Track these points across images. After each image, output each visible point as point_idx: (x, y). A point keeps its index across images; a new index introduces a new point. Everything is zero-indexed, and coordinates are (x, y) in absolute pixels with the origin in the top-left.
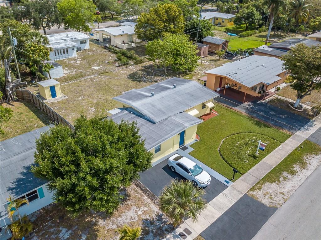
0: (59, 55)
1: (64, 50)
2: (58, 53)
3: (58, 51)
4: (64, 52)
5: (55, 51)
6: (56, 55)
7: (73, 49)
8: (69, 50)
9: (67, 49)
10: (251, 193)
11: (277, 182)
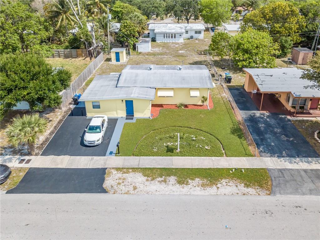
0: (167, 38)
1: (172, 34)
2: (167, 37)
3: (167, 34)
4: (172, 37)
5: (164, 34)
6: (164, 38)
7: (180, 35)
8: (176, 35)
9: (175, 34)
10: (112, 171)
11: (149, 179)
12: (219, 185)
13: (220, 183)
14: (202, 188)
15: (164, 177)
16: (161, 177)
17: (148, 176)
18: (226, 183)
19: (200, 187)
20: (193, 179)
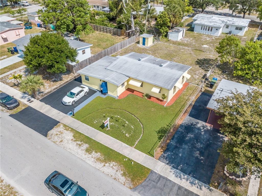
0: (204, 30)
1: (209, 27)
3: (204, 27)
5: (202, 26)
7: (217, 30)
8: (213, 29)
10: (62, 125)
11: (74, 139)
12: (107, 165)
13: (109, 163)
14: (95, 161)
15: (82, 142)
16: (81, 142)
17: (75, 138)
18: (114, 165)
19: (95, 159)
20: (96, 152)
